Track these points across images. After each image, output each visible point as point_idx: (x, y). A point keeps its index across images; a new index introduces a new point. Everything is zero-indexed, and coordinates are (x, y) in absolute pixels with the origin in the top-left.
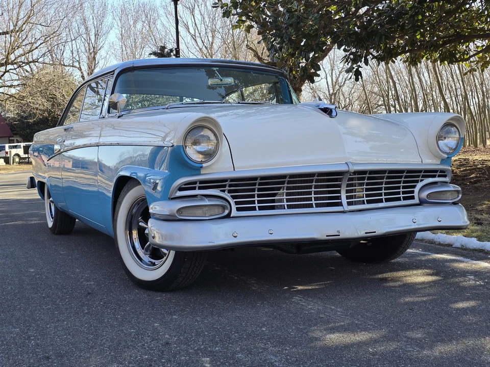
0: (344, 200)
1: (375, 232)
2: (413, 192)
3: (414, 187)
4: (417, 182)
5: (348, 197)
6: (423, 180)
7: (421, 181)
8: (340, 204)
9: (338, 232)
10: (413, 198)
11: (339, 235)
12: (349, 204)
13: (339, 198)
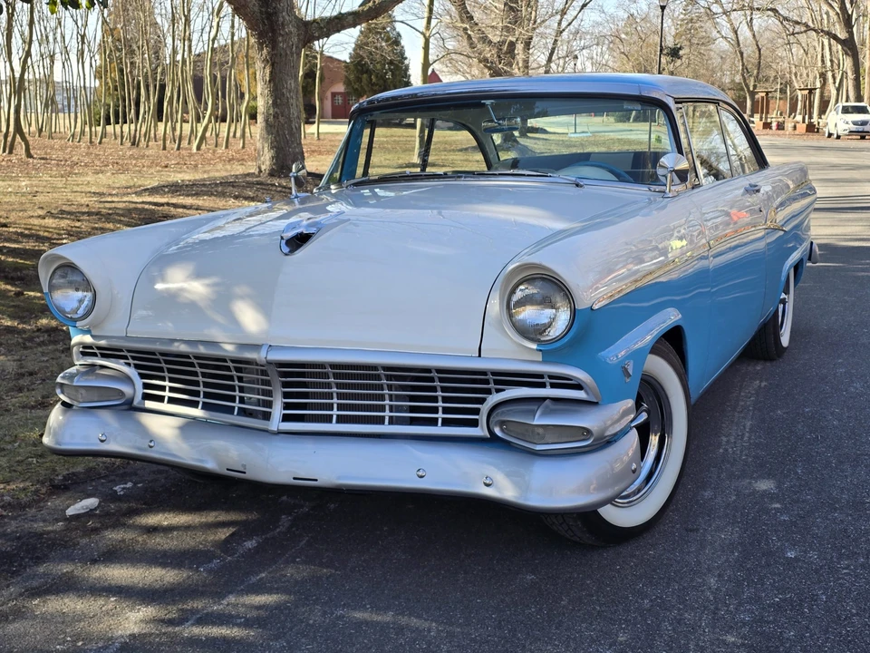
0: (277, 411)
1: (316, 480)
2: (477, 412)
3: (482, 401)
4: (489, 392)
5: (287, 406)
6: (504, 390)
7: (498, 391)
8: (267, 416)
9: (244, 466)
10: (474, 423)
11: (245, 473)
12: (286, 418)
13: (269, 405)
